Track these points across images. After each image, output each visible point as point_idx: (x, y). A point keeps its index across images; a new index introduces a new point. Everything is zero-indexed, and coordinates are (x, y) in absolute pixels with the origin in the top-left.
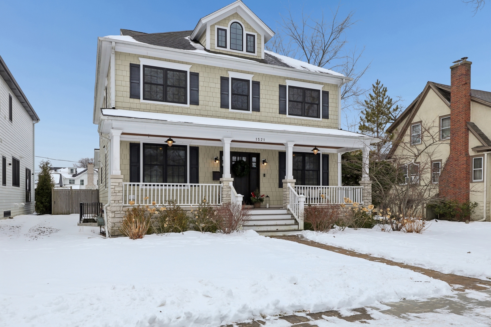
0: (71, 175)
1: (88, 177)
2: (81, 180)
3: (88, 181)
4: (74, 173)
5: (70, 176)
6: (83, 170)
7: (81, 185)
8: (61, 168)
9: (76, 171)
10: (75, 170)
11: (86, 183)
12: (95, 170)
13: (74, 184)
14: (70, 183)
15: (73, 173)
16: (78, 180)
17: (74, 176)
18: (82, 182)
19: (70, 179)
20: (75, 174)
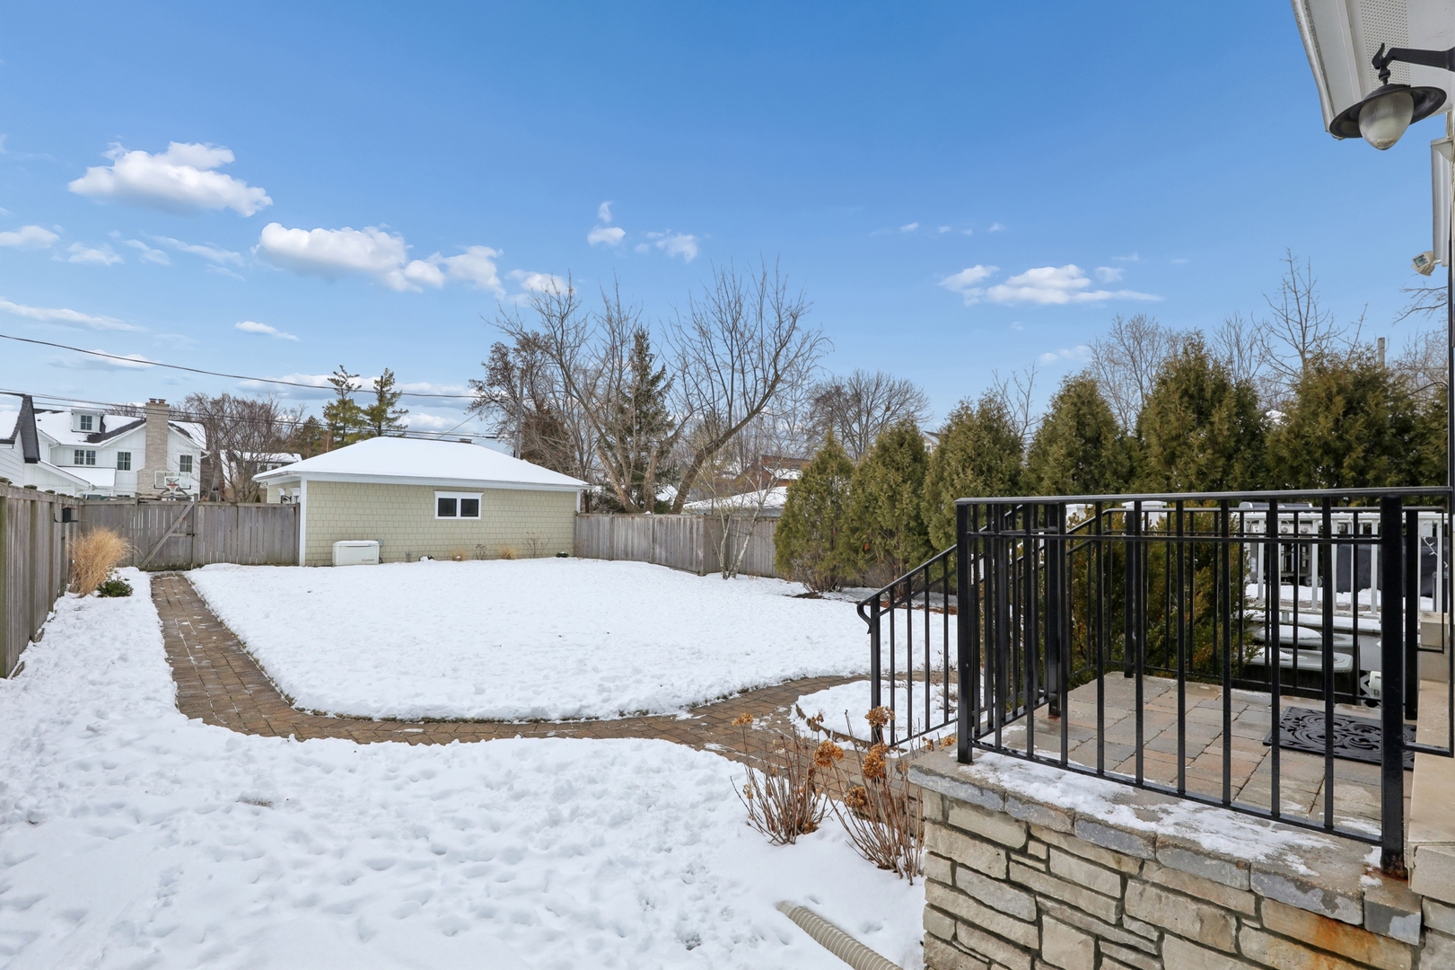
0: (83, 437)
1: (147, 445)
2: (120, 454)
3: (147, 457)
4: (95, 429)
5: (79, 440)
6: (130, 423)
7: (120, 467)
8: (44, 411)
9: (102, 426)
10: (99, 419)
11: (137, 462)
12: (172, 425)
13: (94, 463)
14: (76, 462)
15: (89, 428)
16: (107, 453)
17: (93, 438)
18: (124, 462)
19: (80, 449)
20: (97, 434)
